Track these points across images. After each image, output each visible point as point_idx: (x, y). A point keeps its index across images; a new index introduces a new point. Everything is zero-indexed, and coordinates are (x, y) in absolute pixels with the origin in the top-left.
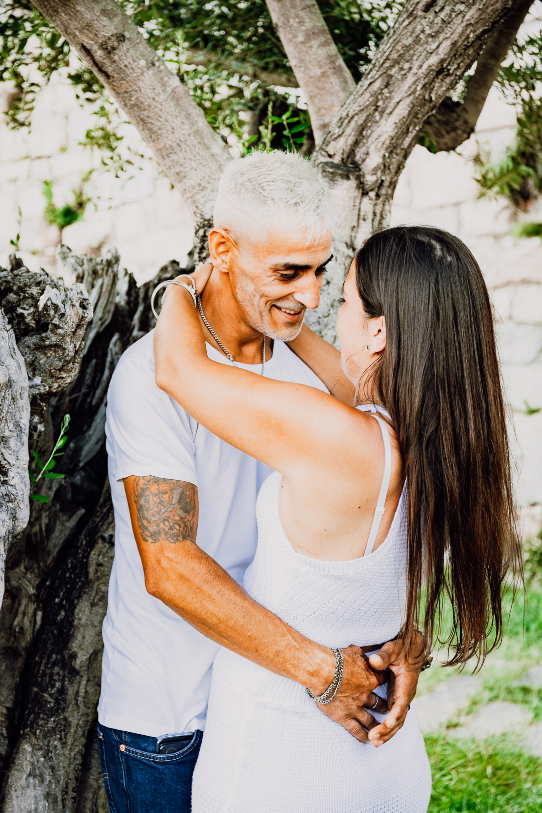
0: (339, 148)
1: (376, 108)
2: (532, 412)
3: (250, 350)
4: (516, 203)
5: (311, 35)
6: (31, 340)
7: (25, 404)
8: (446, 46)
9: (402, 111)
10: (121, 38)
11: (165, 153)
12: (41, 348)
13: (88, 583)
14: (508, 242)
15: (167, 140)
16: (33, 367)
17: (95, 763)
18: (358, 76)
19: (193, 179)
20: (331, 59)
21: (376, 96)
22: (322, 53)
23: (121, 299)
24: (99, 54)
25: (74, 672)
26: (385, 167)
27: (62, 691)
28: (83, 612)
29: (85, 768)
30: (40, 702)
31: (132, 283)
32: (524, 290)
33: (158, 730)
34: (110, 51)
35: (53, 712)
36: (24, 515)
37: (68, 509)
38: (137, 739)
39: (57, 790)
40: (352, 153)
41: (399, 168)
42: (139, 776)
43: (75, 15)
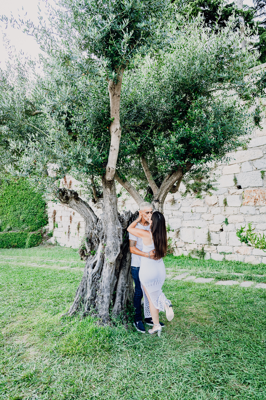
0: (156, 198)
1: (161, 193)
2: (200, 228)
3: (146, 224)
4: (195, 192)
5: (153, 184)
6: (122, 223)
7: (122, 230)
8: (168, 186)
9: (164, 193)
10: (130, 187)
11: (136, 200)
12: (123, 224)
13: (128, 251)
14: (194, 199)
15: (136, 198)
16: (122, 226)
17: (129, 273)
18: (159, 188)
19: (139, 203)
20: (156, 186)
21: (161, 192)
22: (154, 186)
23: (131, 216)
24: (128, 189)
25: (127, 262)
26: (162, 200)
27: (125, 264)
28: (128, 255)
29: (128, 274)
30: (123, 265)
31: (132, 214)
32: (197, 207)
33: (137, 266)
34: (129, 189)
35: (124, 266)
36: (122, 242)
37: (125, 243)
38: (134, 267)
39: (125, 276)
40: (158, 198)
41: (164, 200)
42: (135, 271)
43: (125, 185)
